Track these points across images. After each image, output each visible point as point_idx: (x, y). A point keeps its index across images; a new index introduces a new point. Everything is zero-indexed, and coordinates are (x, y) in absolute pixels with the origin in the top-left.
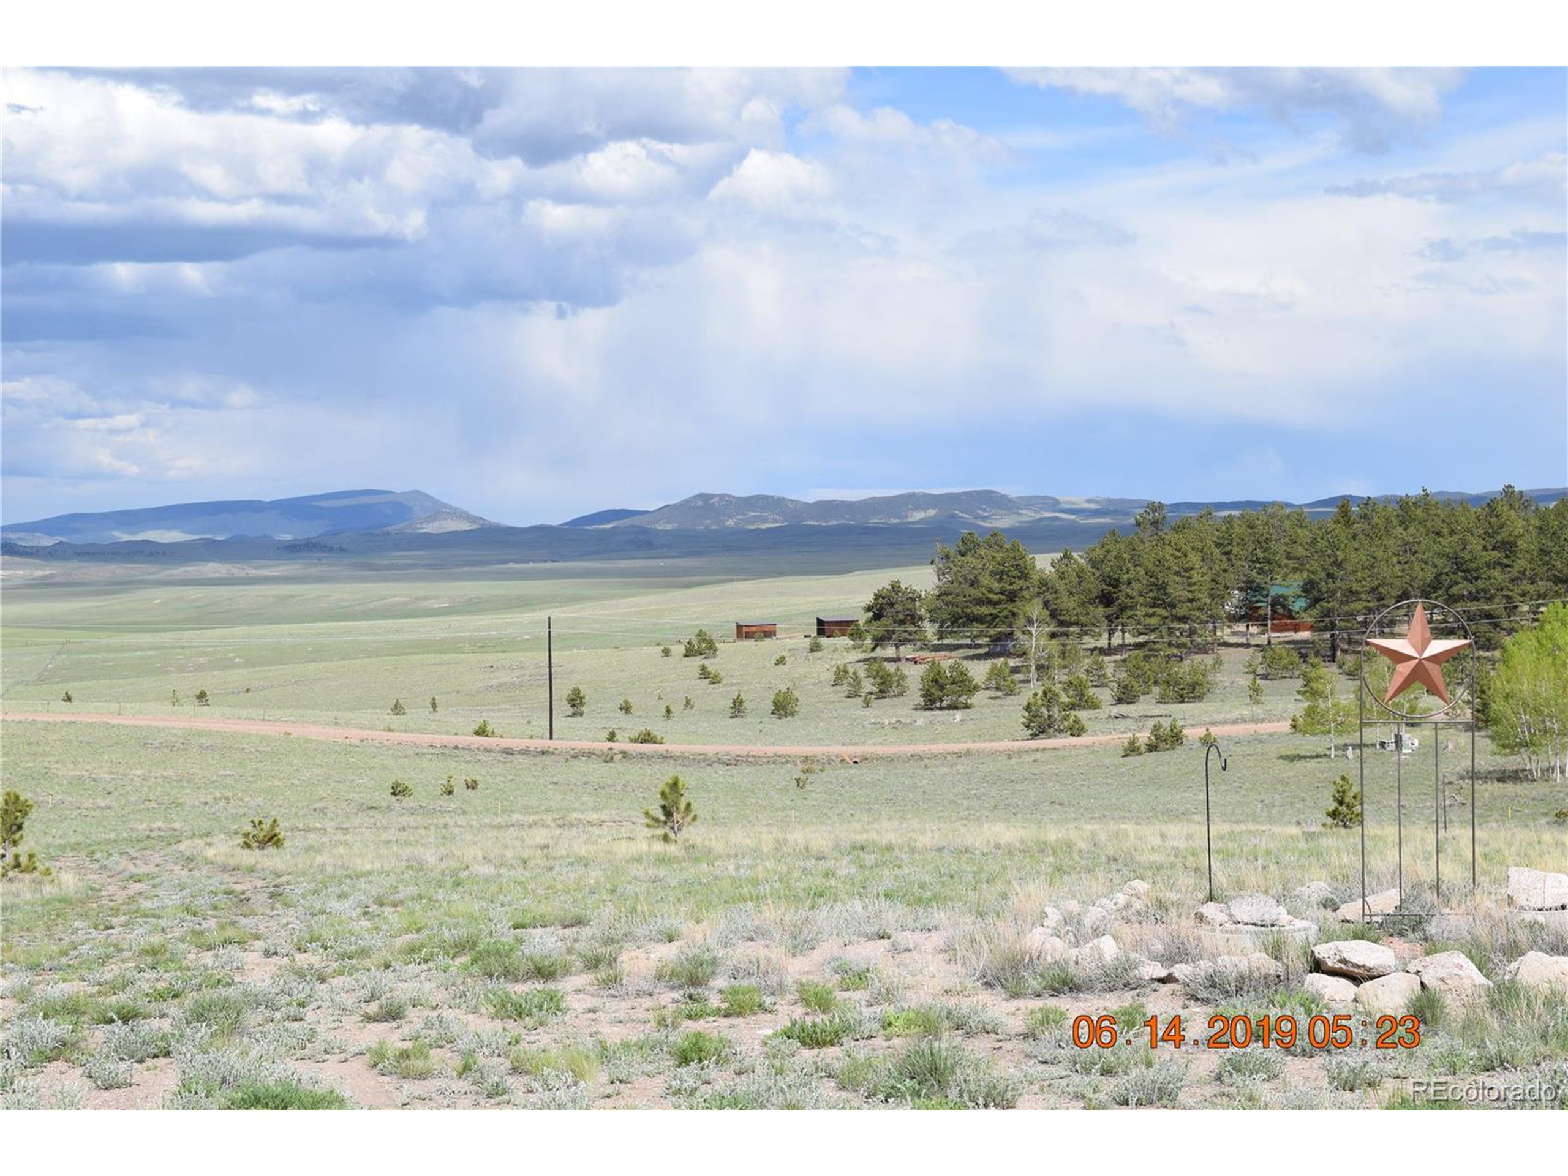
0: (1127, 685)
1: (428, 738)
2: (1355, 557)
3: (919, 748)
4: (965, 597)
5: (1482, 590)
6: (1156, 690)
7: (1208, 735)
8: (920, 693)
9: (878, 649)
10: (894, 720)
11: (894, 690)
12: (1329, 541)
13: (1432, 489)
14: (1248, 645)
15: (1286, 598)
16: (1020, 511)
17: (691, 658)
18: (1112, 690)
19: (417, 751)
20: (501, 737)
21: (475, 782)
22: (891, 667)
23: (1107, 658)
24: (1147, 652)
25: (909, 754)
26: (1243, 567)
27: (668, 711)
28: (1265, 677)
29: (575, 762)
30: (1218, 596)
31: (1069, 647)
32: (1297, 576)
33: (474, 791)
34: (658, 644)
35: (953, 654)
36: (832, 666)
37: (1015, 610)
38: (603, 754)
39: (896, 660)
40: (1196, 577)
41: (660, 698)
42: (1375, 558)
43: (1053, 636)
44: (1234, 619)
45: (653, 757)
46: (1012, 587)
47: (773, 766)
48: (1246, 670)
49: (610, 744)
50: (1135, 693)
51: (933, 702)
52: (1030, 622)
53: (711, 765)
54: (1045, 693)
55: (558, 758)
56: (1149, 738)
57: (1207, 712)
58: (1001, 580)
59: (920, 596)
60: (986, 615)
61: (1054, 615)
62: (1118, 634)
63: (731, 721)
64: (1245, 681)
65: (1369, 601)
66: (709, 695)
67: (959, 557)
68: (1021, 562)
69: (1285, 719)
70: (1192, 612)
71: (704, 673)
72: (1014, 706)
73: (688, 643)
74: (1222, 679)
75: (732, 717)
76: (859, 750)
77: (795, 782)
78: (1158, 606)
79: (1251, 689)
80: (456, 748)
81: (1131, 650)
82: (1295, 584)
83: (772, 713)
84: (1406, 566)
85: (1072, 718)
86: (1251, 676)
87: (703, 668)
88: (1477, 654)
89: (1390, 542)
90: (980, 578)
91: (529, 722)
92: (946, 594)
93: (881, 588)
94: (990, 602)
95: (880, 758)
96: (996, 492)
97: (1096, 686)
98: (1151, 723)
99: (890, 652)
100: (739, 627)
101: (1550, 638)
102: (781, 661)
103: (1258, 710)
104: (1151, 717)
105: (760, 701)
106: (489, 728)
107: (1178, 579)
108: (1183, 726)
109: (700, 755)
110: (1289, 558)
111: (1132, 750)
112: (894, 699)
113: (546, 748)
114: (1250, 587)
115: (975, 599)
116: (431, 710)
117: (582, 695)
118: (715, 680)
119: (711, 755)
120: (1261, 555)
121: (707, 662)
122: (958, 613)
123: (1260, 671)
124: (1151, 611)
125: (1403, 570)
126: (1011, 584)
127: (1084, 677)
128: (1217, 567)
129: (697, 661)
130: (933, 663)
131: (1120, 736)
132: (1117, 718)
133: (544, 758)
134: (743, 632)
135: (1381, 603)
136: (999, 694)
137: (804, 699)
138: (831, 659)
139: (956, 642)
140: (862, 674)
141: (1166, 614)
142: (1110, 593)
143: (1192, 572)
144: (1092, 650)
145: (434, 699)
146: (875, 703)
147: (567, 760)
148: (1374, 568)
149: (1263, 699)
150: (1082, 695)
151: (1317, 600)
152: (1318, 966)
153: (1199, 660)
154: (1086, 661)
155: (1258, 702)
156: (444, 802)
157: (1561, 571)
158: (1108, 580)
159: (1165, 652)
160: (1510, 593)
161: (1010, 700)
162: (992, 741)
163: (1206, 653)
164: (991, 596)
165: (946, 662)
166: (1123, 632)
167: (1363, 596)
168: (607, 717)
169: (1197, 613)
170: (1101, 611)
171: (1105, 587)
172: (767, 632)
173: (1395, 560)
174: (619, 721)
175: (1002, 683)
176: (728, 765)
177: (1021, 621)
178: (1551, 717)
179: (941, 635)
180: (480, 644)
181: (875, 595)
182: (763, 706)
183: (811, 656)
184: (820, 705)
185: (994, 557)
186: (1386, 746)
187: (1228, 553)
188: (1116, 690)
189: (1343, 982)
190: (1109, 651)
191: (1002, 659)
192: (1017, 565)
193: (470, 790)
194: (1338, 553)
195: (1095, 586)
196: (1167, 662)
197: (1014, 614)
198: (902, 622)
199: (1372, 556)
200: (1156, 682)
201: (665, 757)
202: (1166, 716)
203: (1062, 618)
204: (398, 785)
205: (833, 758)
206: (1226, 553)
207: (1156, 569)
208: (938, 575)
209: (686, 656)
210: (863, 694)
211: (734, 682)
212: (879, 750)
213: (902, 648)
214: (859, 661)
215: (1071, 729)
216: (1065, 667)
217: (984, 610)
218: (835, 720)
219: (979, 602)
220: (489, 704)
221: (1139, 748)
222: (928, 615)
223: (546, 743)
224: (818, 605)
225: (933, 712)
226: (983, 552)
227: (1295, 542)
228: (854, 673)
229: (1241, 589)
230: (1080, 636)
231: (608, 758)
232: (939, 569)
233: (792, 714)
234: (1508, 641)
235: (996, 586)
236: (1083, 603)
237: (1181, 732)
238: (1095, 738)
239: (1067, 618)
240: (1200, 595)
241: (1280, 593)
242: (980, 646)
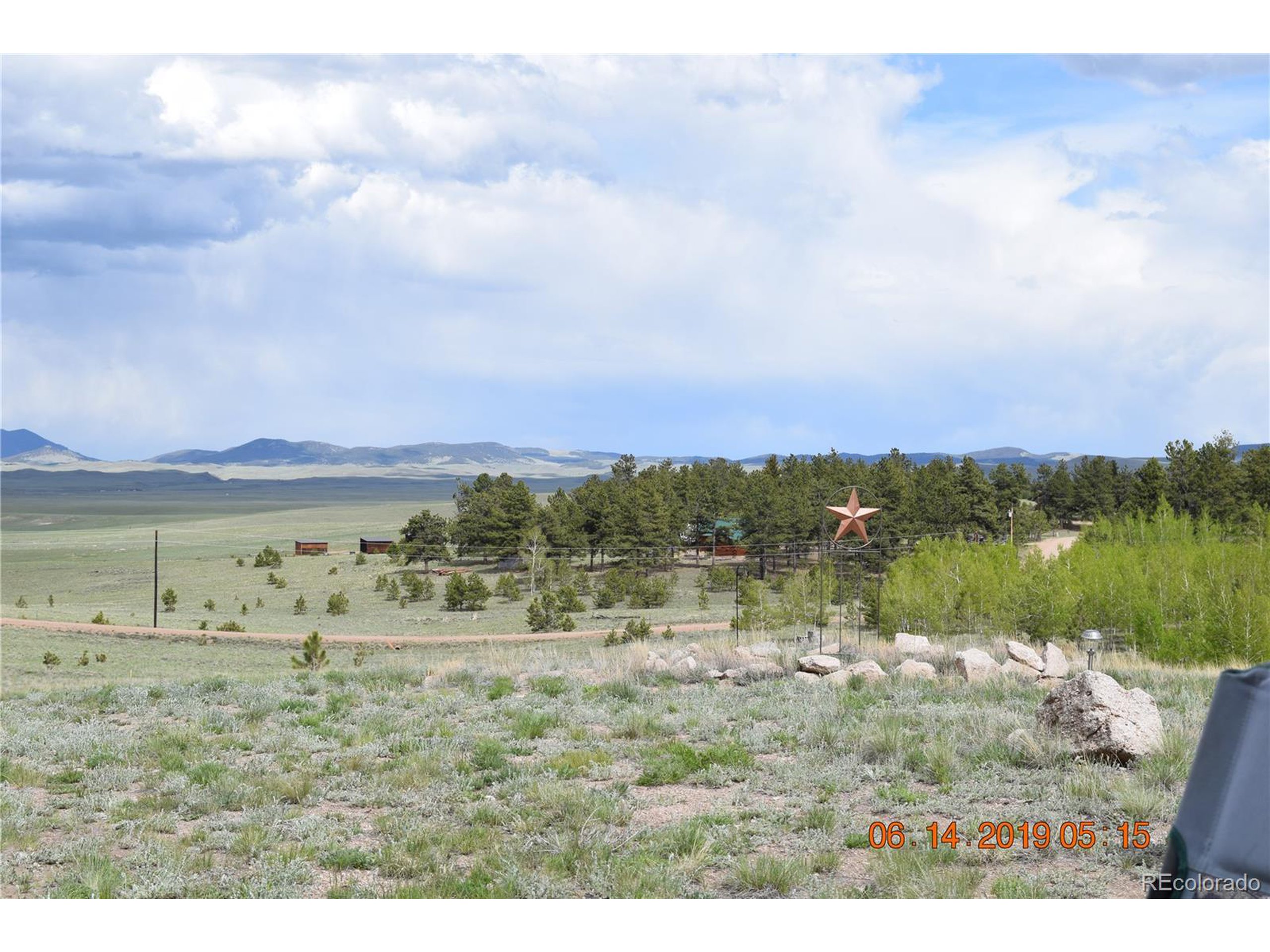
0: (605, 594)
1: (56, 625)
2: (780, 500)
3: (447, 638)
4: (480, 524)
5: (874, 527)
6: (628, 598)
7: (669, 631)
8: (444, 598)
9: (411, 564)
10: (424, 618)
11: (424, 595)
12: (760, 487)
13: (839, 451)
14: (698, 566)
15: (727, 530)
16: (518, 460)
17: (260, 568)
18: (594, 597)
19: (49, 634)
20: (114, 624)
21: (104, 656)
22: (422, 578)
23: (590, 574)
24: (620, 569)
25: (439, 643)
26: (695, 505)
27: (244, 608)
28: (711, 590)
29: (175, 645)
30: (676, 528)
31: (561, 565)
32: (735, 513)
33: (103, 664)
34: (232, 557)
35: (470, 568)
36: (374, 576)
37: (520, 535)
38: (199, 639)
39: (425, 572)
40: (660, 513)
41: (236, 599)
42: (794, 501)
43: (548, 555)
44: (687, 545)
45: (238, 642)
46: (517, 517)
47: (332, 650)
48: (696, 585)
49: (203, 632)
50: (611, 601)
51: (455, 605)
52: (531, 544)
53: (284, 649)
54: (544, 599)
55: (161, 642)
56: (625, 632)
57: (666, 615)
58: (509, 511)
59: (445, 522)
60: (496, 539)
61: (550, 539)
62: (599, 555)
63: (295, 617)
64: (695, 593)
65: (789, 534)
66: (276, 596)
67: (476, 493)
68: (525, 498)
69: (726, 620)
70: (656, 539)
71: (272, 580)
72: (518, 608)
73: (259, 556)
74: (678, 590)
75: (295, 614)
76: (400, 639)
77: (353, 662)
78: (630, 534)
79: (700, 598)
80: (80, 632)
81: (607, 568)
82: (735, 519)
83: (328, 612)
84: (818, 508)
85: (565, 617)
86: (700, 589)
87: (271, 576)
88: (869, 576)
89: (807, 490)
90: (493, 510)
91: (133, 615)
92: (465, 521)
93: (414, 516)
94: (499, 528)
95: (416, 646)
96: (499, 444)
97: (581, 595)
98: (625, 623)
99: (420, 565)
100: (298, 544)
101: (923, 563)
102: (333, 571)
103: (705, 614)
104: (625, 618)
105: (318, 601)
106: (105, 618)
107: (645, 513)
108: (650, 624)
109: (275, 641)
110: (729, 500)
111: (611, 641)
112: (424, 602)
113: (152, 634)
114: (700, 520)
115: (489, 526)
116: (49, 605)
117: (174, 595)
118: (281, 585)
119: (284, 641)
120: (709, 497)
121: (274, 571)
122: (473, 536)
123: (706, 585)
124: (624, 537)
125: (815, 511)
126: (517, 515)
127: (572, 587)
128: (675, 505)
129: (265, 571)
130: (455, 574)
131: (603, 631)
132: (598, 618)
133: (150, 641)
134: (302, 549)
135: (798, 535)
136: (506, 599)
137: (354, 601)
138: (373, 570)
139: (473, 559)
140: (398, 582)
141: (637, 540)
142: (593, 523)
143: (657, 508)
144: (578, 568)
145: (51, 596)
146: (408, 605)
147: (170, 643)
148: (794, 508)
149: (709, 606)
150: (571, 601)
151: (751, 532)
152: (801, 668)
153: (661, 576)
154: (574, 576)
155: (704, 608)
156: (82, 669)
157: (931, 514)
158: (592, 514)
159: (635, 569)
160: (894, 530)
161: (514, 604)
162: (504, 634)
163: (665, 571)
164: (501, 523)
165: (466, 574)
166: (603, 554)
167: (786, 530)
168: (194, 613)
169: (659, 540)
170: (585, 537)
171: (589, 518)
172: (319, 549)
173: (809, 503)
174: (206, 616)
175: (509, 591)
176: (297, 649)
177: (524, 544)
178: (922, 618)
179: (460, 553)
180: (84, 554)
181: (410, 520)
182: (319, 606)
183: (357, 568)
184: (365, 606)
185: (503, 494)
186: (801, 640)
187: (683, 495)
188: (596, 597)
189: (813, 675)
190: (591, 568)
191: (508, 573)
192: (522, 500)
193: (100, 662)
194: (768, 497)
195: (581, 517)
196: (636, 577)
197: (518, 538)
198: (431, 542)
199: (792, 499)
200: (628, 593)
201: (247, 642)
202: (636, 617)
203: (556, 542)
204: (49, 655)
205: (381, 645)
206: (681, 495)
207: (630, 506)
208: (459, 507)
209: (256, 566)
210: (399, 598)
211: (296, 586)
212: (416, 639)
213: (430, 563)
214: (396, 573)
215: (563, 625)
216: (557, 580)
217: (495, 534)
218: (378, 618)
219: (491, 528)
220: (96, 601)
221: (617, 640)
222: (450, 538)
223: (151, 630)
224: (359, 529)
225: (454, 613)
226: (495, 489)
227: (734, 488)
228: (393, 581)
229: (693, 523)
230: (570, 556)
231: (202, 642)
232: (459, 502)
233: (344, 612)
234: (892, 565)
235: (504, 515)
236: (572, 531)
237: (648, 628)
238: (582, 633)
239: (560, 542)
240: (662, 526)
241: (723, 526)
242: (491, 563)
